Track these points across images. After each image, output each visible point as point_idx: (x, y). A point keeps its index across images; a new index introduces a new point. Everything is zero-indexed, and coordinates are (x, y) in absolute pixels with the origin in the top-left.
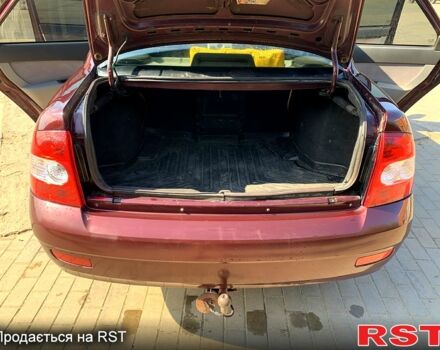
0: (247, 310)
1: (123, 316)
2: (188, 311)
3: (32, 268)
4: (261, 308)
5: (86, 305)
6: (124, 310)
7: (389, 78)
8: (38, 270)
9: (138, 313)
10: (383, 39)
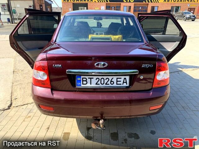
0: (111, 132)
1: (63, 134)
2: (88, 133)
3: (27, 118)
4: (116, 131)
5: (48, 131)
6: (63, 133)
7: (164, 47)
8: (29, 119)
9: (69, 134)
10: (162, 33)
